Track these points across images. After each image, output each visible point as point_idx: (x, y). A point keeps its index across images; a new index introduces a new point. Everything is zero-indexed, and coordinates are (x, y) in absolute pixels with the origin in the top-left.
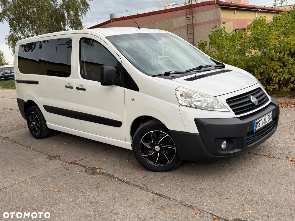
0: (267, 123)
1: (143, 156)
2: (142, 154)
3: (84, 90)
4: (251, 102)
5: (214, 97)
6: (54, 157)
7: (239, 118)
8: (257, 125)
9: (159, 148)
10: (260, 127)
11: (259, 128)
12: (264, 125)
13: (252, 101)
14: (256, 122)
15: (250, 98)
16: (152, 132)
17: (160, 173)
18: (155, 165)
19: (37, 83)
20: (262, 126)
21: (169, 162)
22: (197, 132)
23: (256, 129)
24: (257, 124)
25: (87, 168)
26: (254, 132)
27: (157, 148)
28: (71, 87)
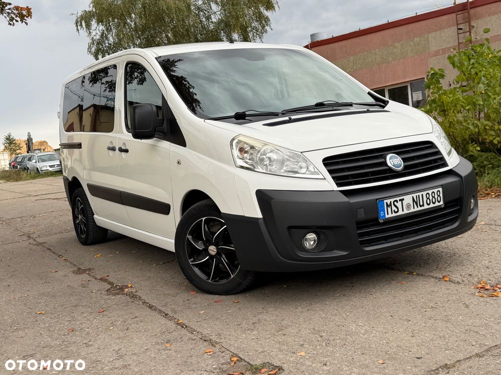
0: (423, 208)
1: (191, 263)
2: (190, 259)
3: (126, 151)
4: (387, 165)
5: (300, 153)
6: (84, 270)
7: (342, 192)
8: (389, 209)
9: (215, 250)
10: (400, 213)
11: (394, 215)
12: (412, 210)
13: (389, 164)
14: (385, 201)
15: (385, 158)
16: (204, 219)
17: (217, 296)
18: (210, 281)
19: (79, 146)
20: (406, 212)
21: (232, 276)
22: (259, 215)
23: (387, 216)
24: (388, 206)
25: (115, 285)
26: (381, 221)
27: (213, 250)
28: (113, 149)
